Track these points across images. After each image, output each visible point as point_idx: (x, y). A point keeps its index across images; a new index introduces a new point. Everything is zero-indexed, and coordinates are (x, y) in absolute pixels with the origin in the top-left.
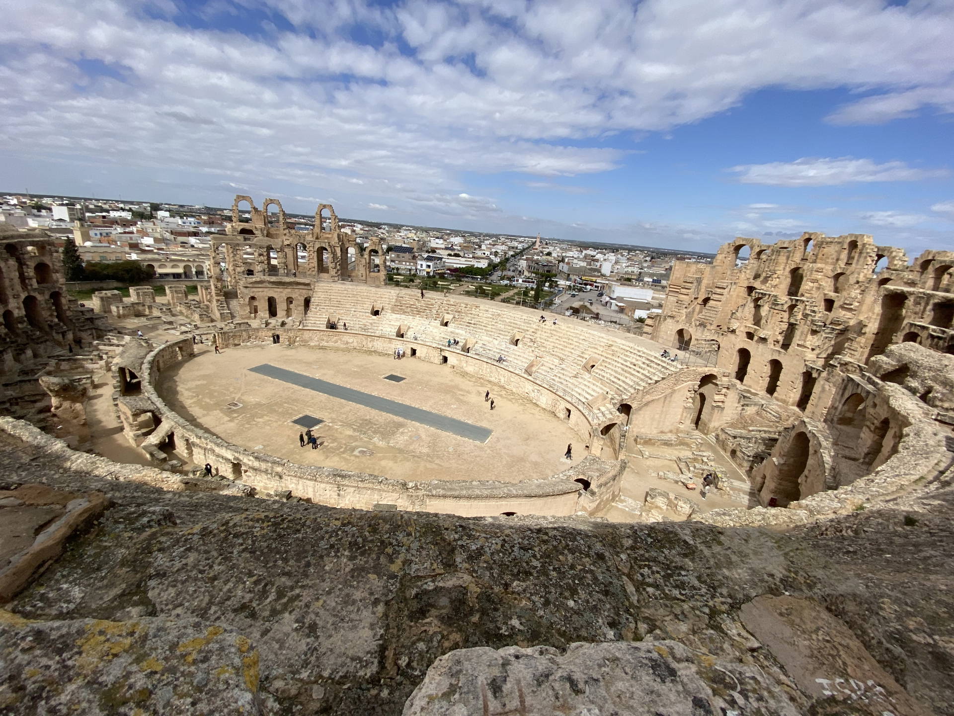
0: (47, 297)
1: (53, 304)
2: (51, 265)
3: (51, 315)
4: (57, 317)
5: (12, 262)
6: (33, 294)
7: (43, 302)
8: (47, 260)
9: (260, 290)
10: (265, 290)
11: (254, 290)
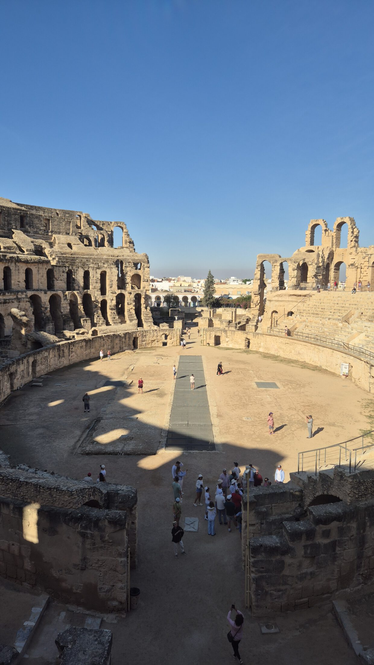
1: (134, 301)
2: (142, 277)
6: (124, 293)
7: (129, 299)
8: (140, 272)
9: (282, 303)
10: (286, 304)
11: (277, 303)
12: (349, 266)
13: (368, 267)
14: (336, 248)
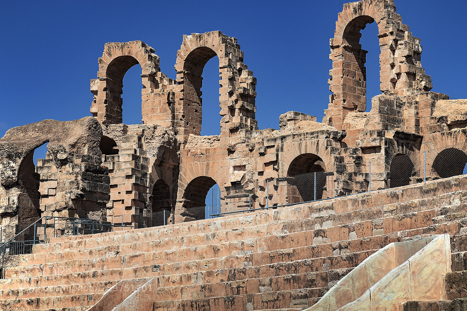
12: (227, 189)
13: (278, 180)
14: (186, 132)
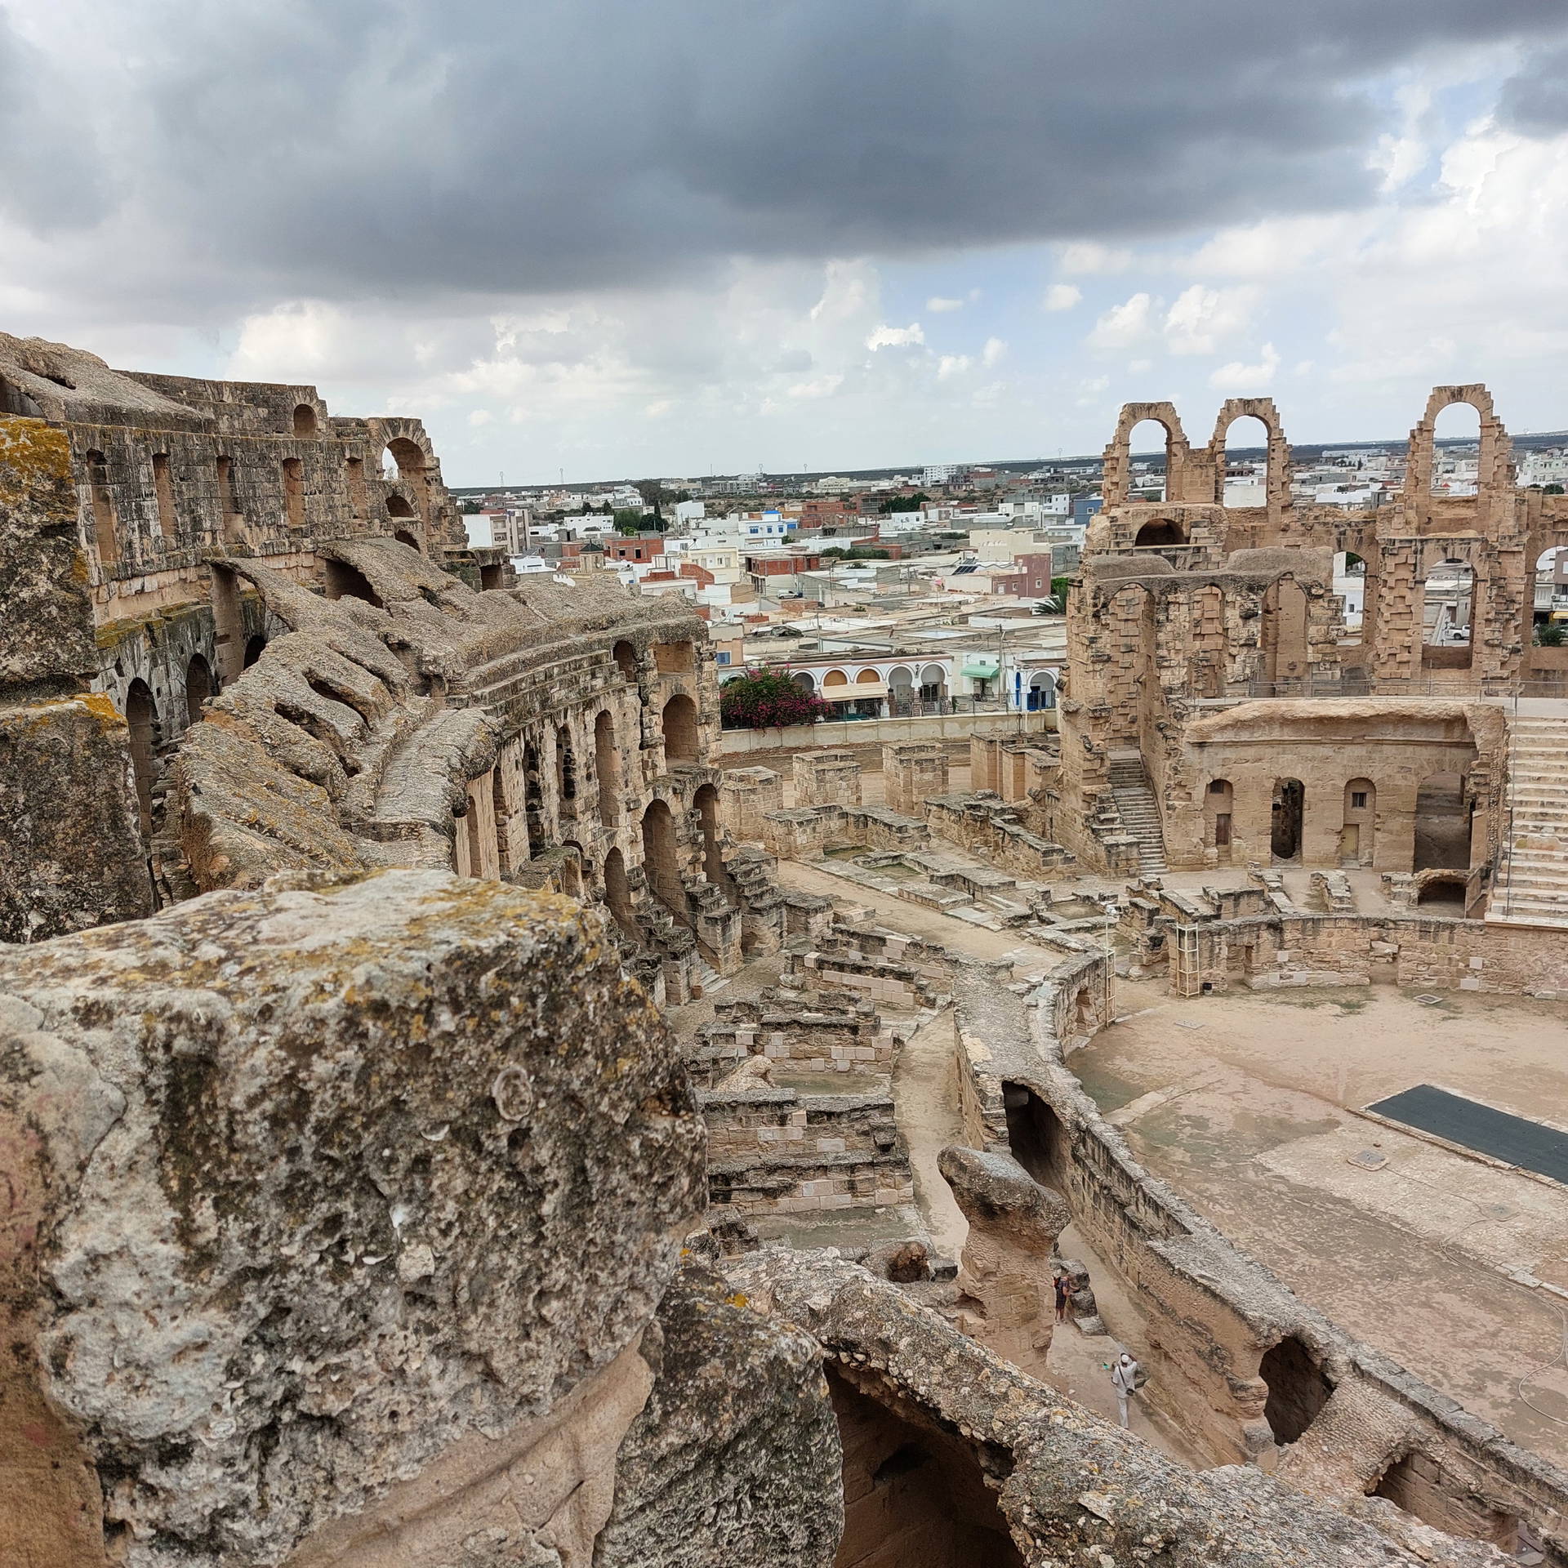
0: (689, 803)
1: (700, 825)
2: (697, 705)
3: (694, 862)
4: (706, 866)
5: (631, 698)
6: (662, 797)
7: (680, 821)
8: (689, 684)
9: (1251, 752)
10: (1268, 752)
11: (1229, 753)
